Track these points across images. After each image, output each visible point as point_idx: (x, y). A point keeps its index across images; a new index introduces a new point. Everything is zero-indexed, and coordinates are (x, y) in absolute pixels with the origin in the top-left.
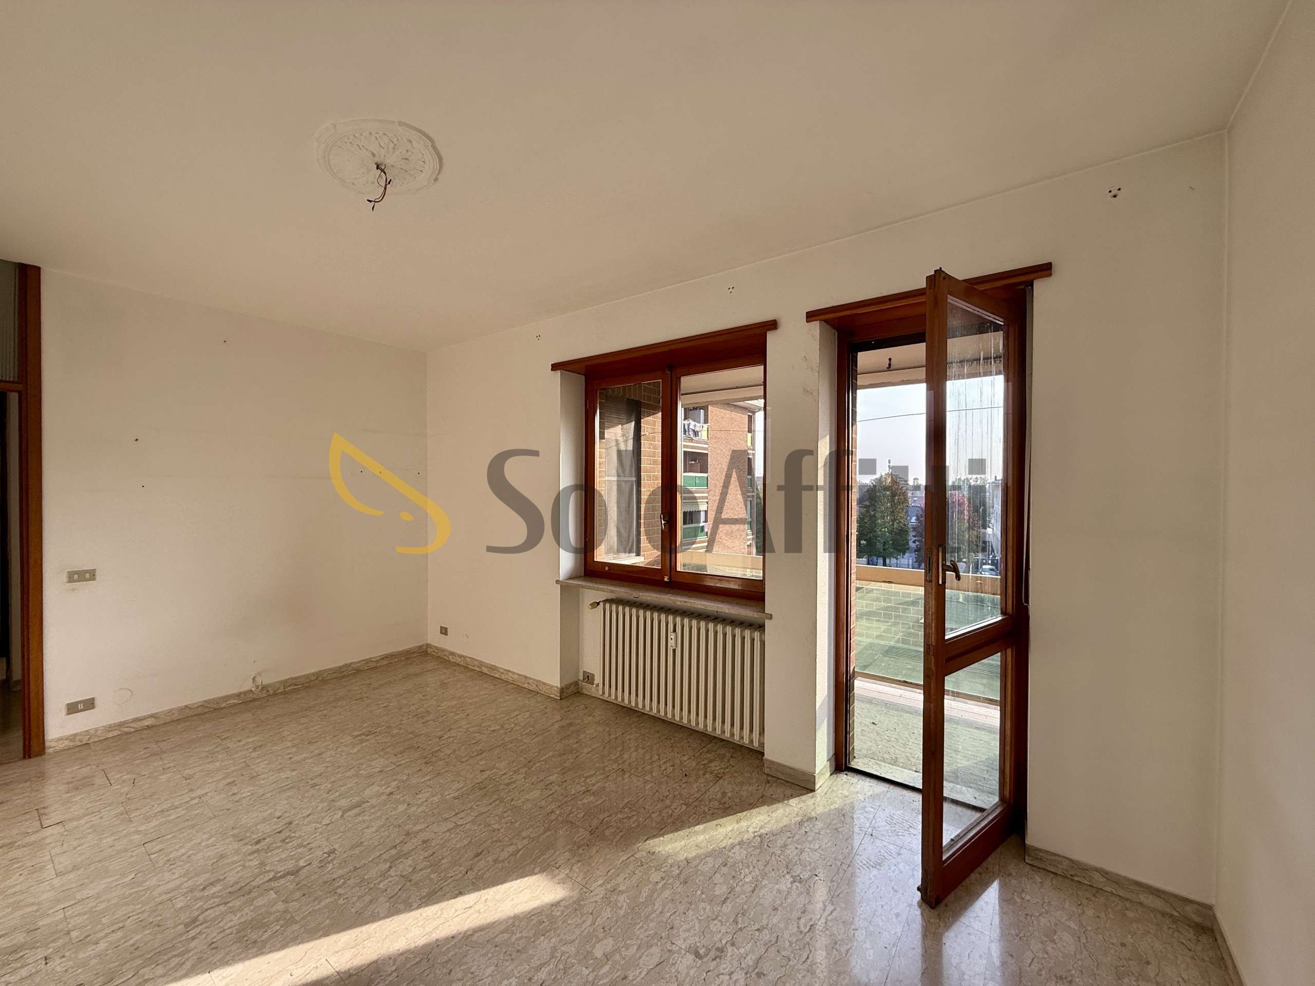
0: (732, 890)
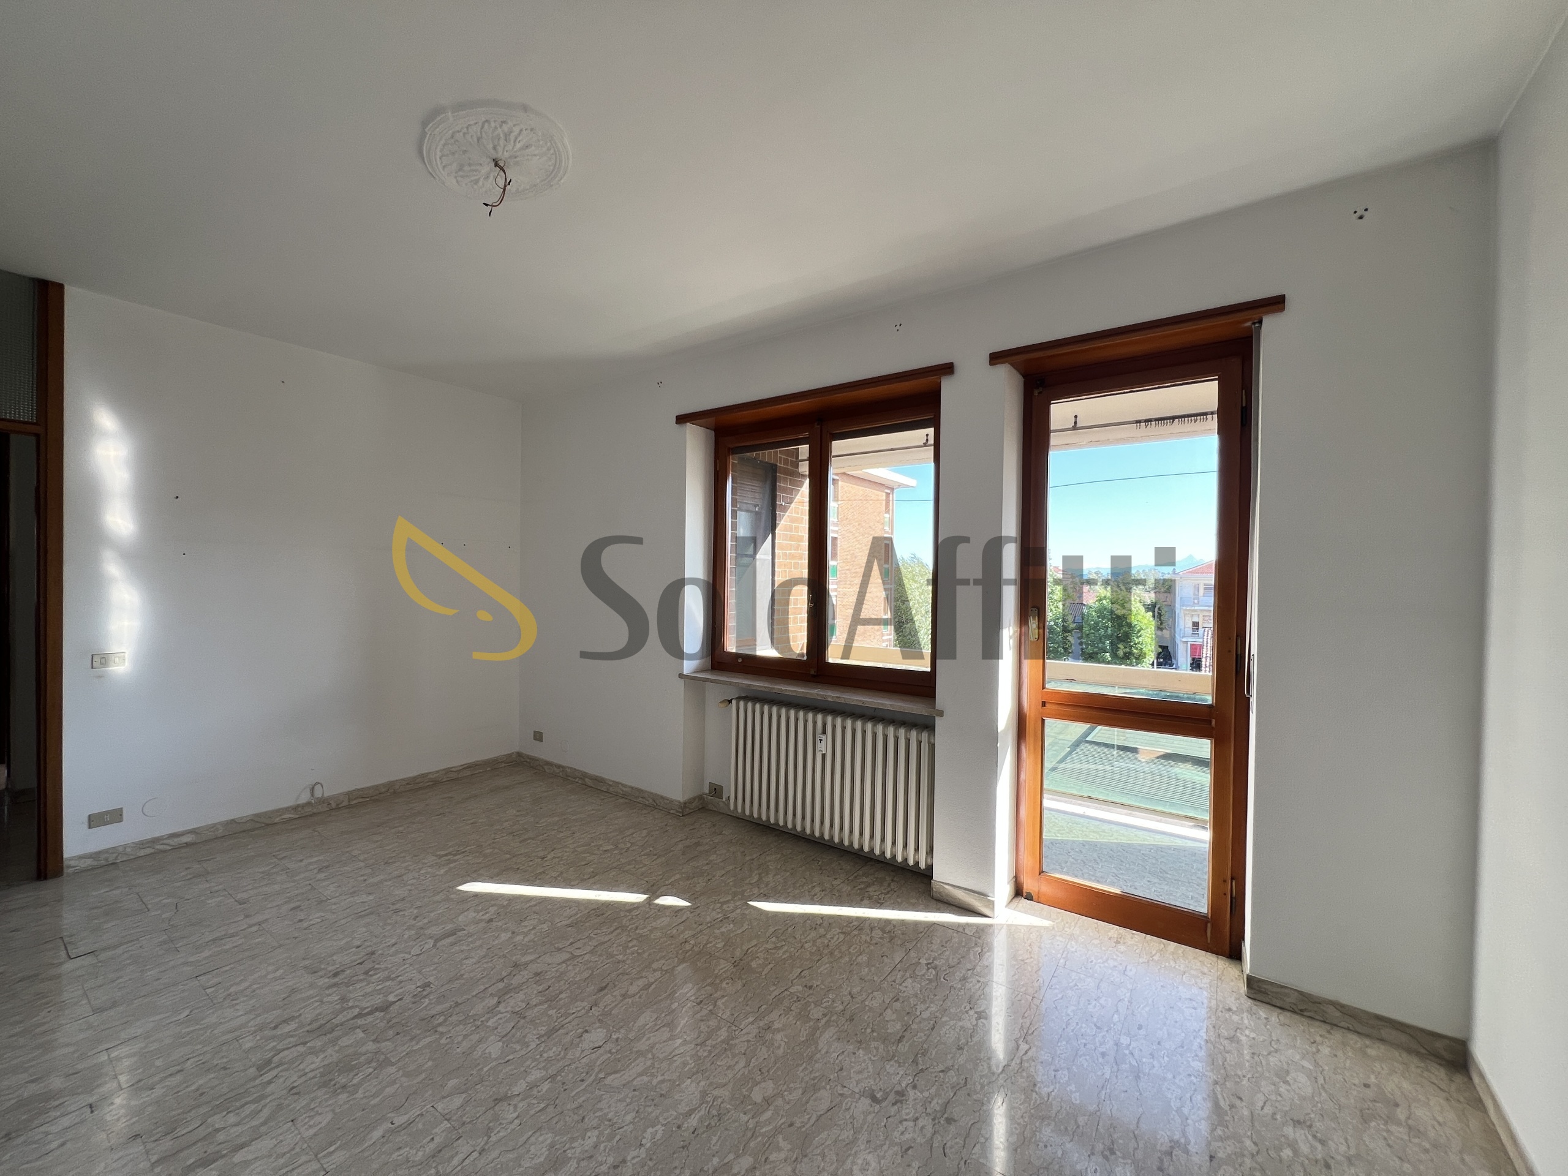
0: (907, 1028)
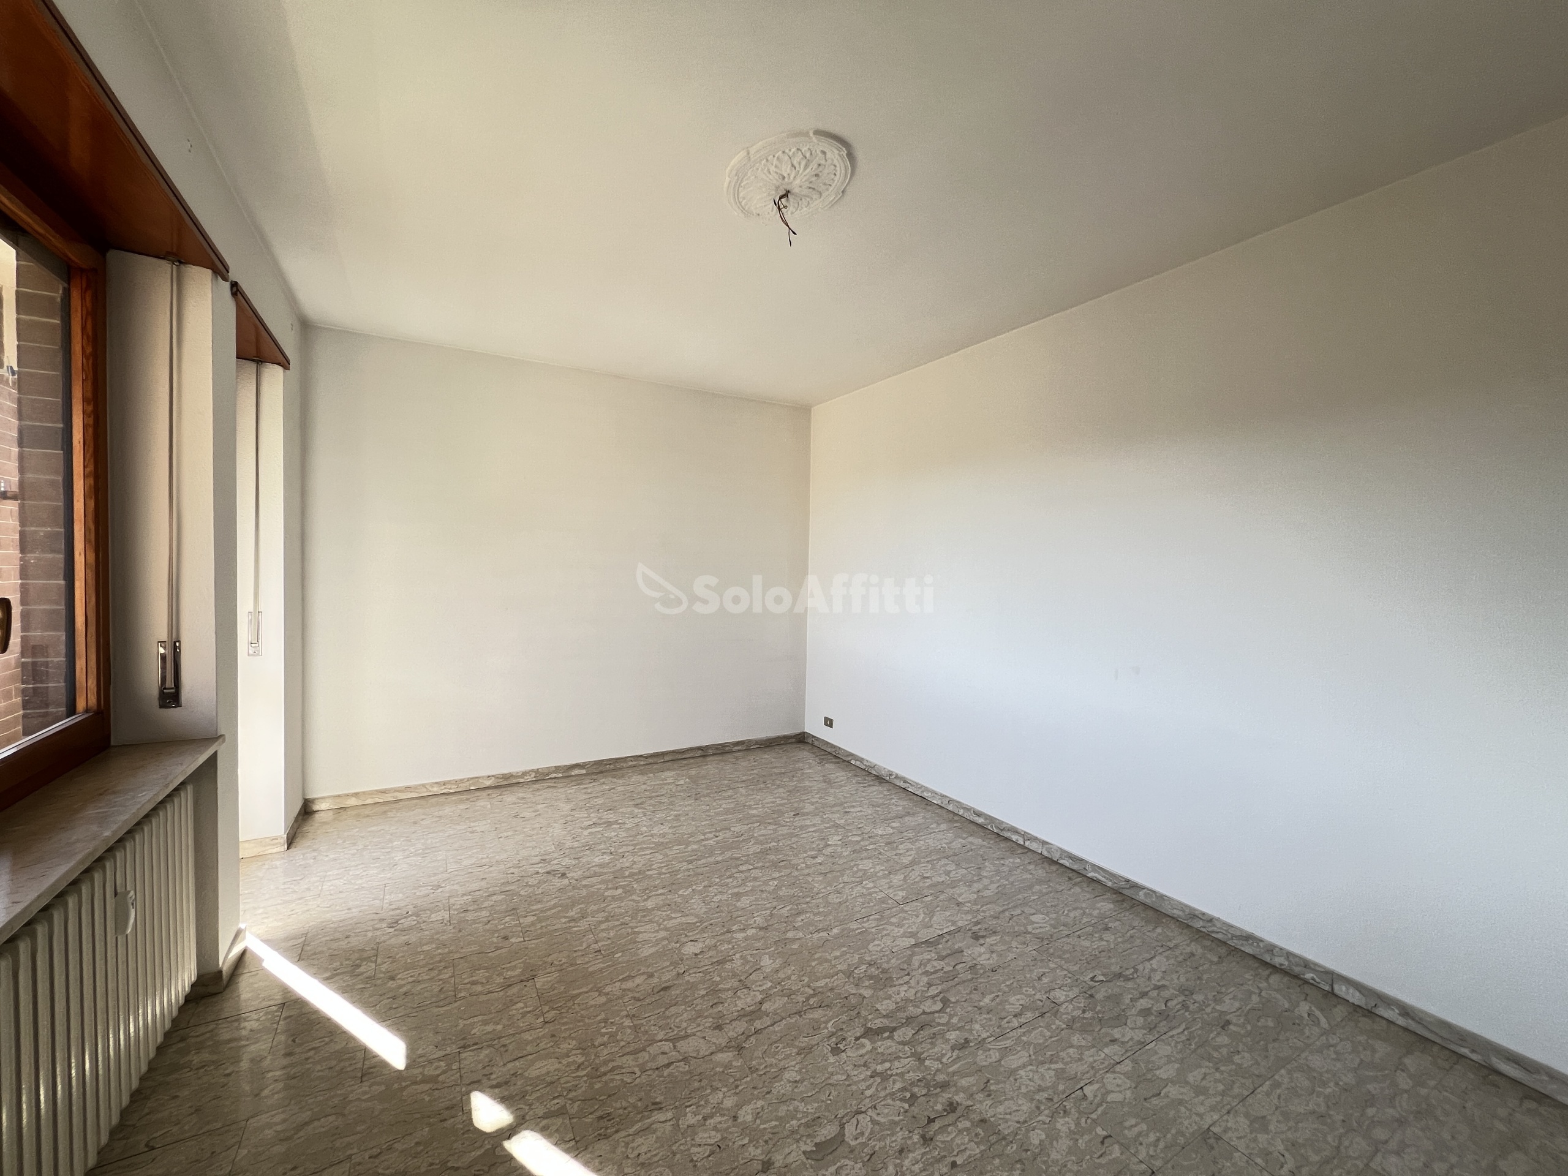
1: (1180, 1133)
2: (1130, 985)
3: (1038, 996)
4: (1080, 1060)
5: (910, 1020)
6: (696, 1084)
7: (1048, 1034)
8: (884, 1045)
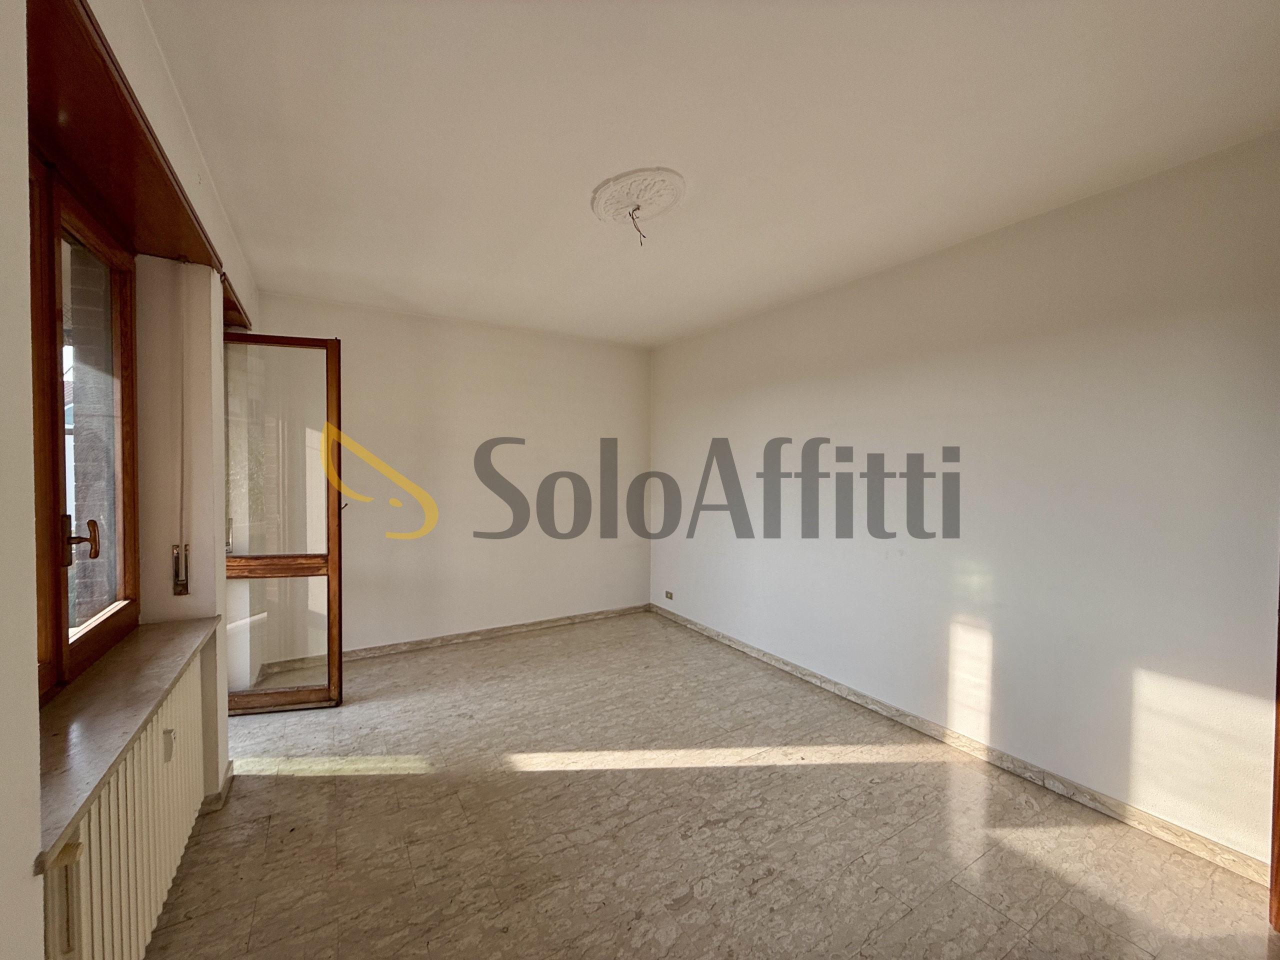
1: (931, 883)
2: (899, 785)
3: (832, 795)
4: (862, 838)
5: (738, 814)
6: (584, 863)
7: (838, 821)
8: (720, 832)
